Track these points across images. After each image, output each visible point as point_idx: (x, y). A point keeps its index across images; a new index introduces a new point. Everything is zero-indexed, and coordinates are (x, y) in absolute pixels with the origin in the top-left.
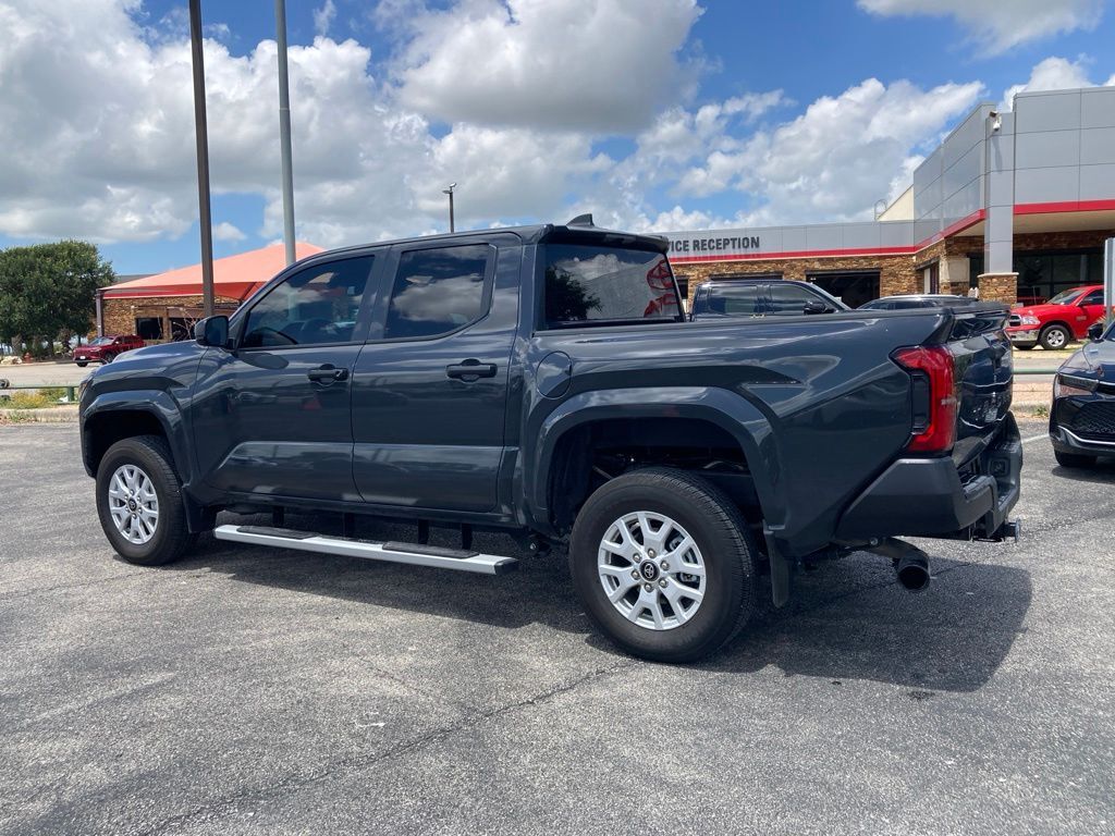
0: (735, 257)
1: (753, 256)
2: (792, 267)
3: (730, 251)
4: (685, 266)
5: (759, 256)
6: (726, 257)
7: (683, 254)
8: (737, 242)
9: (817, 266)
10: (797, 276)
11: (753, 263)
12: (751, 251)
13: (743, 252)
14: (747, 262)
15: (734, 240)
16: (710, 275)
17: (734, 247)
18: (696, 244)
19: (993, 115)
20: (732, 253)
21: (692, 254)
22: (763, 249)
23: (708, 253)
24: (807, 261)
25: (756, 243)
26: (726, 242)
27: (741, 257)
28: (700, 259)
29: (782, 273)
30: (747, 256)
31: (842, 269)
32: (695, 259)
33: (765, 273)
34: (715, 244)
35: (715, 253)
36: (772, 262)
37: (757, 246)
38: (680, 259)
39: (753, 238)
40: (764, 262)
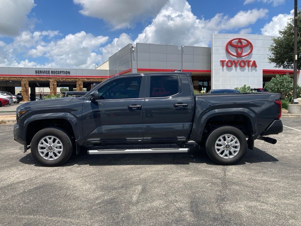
0: (63, 76)
1: (68, 76)
2: (79, 80)
3: (62, 74)
4: (49, 78)
5: (70, 76)
6: (61, 76)
7: (48, 75)
8: (64, 72)
9: (86, 80)
10: (81, 82)
11: (69, 78)
12: (68, 75)
13: (65, 75)
14: (67, 78)
15: (63, 71)
16: (56, 81)
17: (63, 73)
18: (52, 72)
19: (133, 47)
20: (62, 75)
21: (51, 75)
22: (71, 75)
23: (56, 75)
24: (83, 78)
25: (69, 73)
26: (61, 72)
27: (65, 76)
28: (53, 76)
29: (77, 81)
30: (67, 76)
31: (92, 81)
32: (52, 76)
33: (72, 81)
34: (48, 72)
35: (58, 75)
36: (74, 78)
37: (70, 73)
38: (47, 76)
39: (68, 71)
40: (72, 78)
